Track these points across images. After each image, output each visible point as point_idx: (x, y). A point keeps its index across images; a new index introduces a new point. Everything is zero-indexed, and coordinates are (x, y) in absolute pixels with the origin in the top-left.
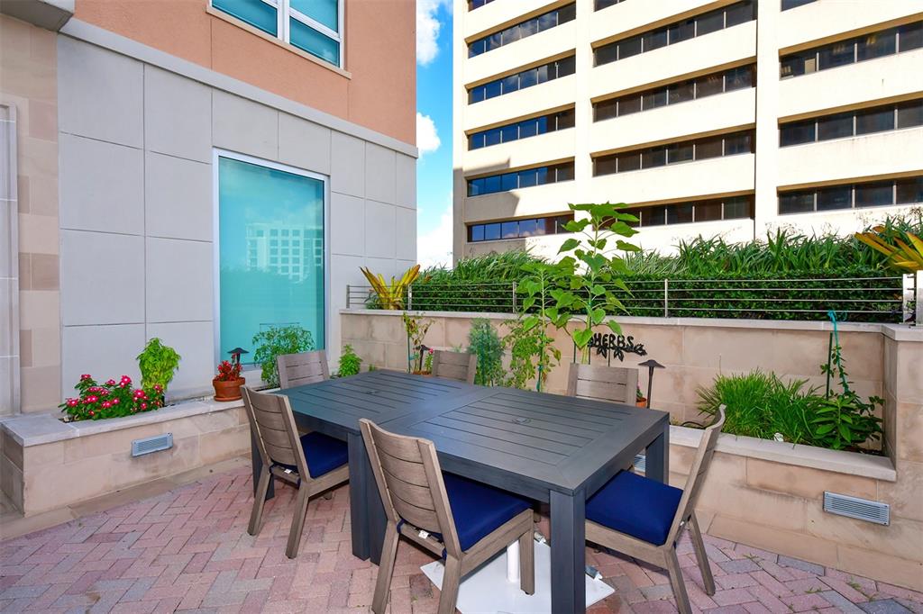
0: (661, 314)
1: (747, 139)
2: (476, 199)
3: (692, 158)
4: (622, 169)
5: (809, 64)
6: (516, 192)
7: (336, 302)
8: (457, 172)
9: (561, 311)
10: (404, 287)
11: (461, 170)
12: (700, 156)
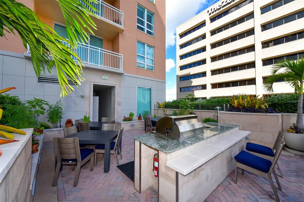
0: (199, 109)
1: (253, 65)
2: (182, 82)
3: (238, 70)
4: (219, 74)
5: (270, 44)
6: (191, 80)
7: (153, 107)
8: (177, 76)
9: (185, 109)
10: (163, 105)
11: (178, 75)
12: (240, 69)
